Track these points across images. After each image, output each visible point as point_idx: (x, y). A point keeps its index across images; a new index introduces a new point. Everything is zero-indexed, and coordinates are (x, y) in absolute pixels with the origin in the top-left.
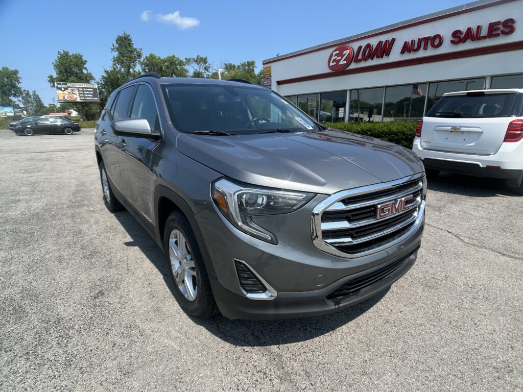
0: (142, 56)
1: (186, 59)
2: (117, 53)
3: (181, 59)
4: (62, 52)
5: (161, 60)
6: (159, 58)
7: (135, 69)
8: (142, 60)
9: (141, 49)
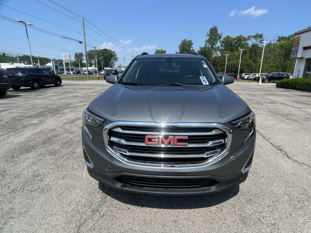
0: (222, 38)
1: (248, 36)
2: (209, 37)
3: (245, 37)
4: (183, 40)
5: (233, 39)
6: (232, 38)
7: (216, 45)
8: (221, 40)
9: (222, 34)
